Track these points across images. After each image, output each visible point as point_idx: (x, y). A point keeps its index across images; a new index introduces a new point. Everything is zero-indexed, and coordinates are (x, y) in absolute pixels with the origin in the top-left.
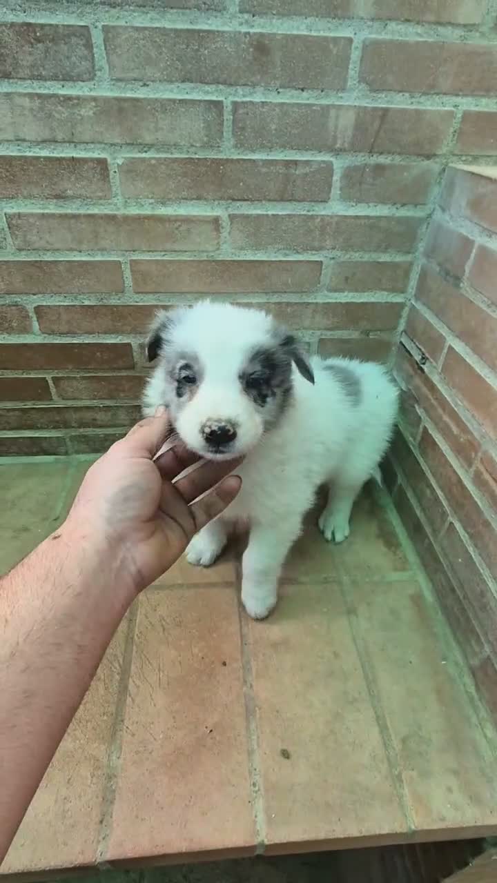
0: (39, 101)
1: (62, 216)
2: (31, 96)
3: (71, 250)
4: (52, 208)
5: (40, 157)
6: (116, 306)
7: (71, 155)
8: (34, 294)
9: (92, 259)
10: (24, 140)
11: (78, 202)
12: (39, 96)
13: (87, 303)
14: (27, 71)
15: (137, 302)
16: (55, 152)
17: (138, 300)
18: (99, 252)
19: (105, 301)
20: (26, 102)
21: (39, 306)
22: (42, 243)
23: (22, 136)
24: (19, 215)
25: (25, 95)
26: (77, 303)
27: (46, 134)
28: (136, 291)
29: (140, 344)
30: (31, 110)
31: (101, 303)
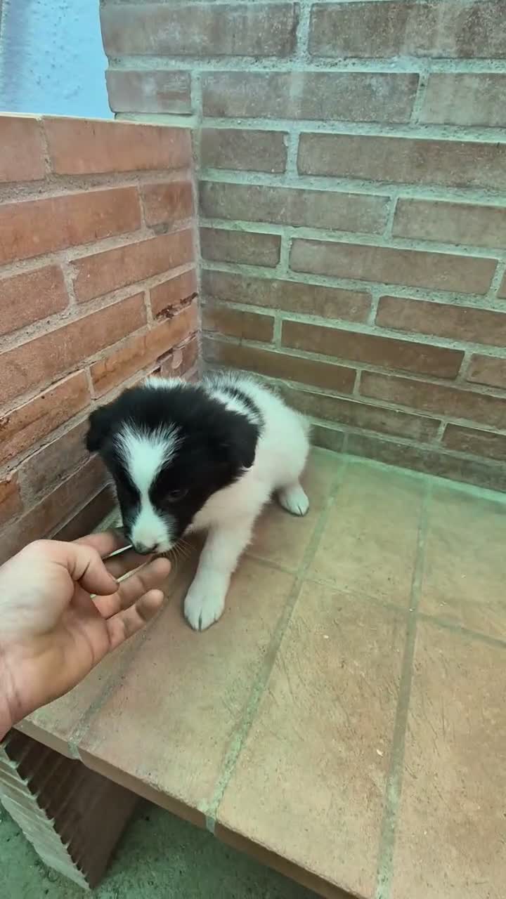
0: (490, 82)
1: (455, 205)
2: (483, 77)
3: (449, 242)
4: (449, 197)
5: (461, 142)
6: (468, 309)
7: (497, 142)
8: (386, 284)
9: (467, 255)
10: (453, 125)
11: (481, 192)
12: (492, 76)
13: (437, 301)
14: (493, 50)
15: (494, 308)
16: (480, 137)
17: (496, 306)
18: (478, 249)
19: (458, 301)
20: (475, 84)
21: (387, 297)
22: (422, 234)
23: (453, 120)
24: (411, 202)
25: (477, 75)
26: (427, 299)
27: (480, 117)
28: (500, 296)
29: (474, 354)
30: (477, 91)
31: (452, 303)
